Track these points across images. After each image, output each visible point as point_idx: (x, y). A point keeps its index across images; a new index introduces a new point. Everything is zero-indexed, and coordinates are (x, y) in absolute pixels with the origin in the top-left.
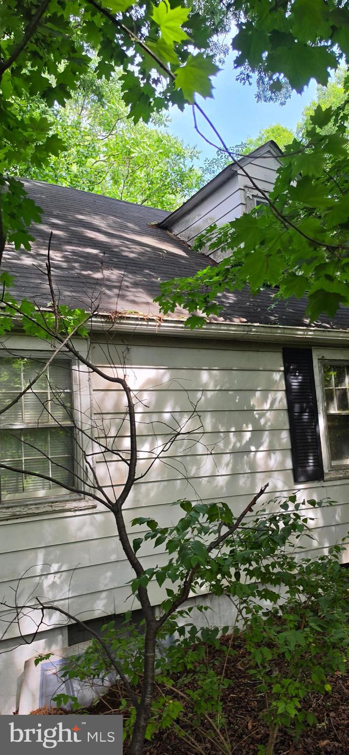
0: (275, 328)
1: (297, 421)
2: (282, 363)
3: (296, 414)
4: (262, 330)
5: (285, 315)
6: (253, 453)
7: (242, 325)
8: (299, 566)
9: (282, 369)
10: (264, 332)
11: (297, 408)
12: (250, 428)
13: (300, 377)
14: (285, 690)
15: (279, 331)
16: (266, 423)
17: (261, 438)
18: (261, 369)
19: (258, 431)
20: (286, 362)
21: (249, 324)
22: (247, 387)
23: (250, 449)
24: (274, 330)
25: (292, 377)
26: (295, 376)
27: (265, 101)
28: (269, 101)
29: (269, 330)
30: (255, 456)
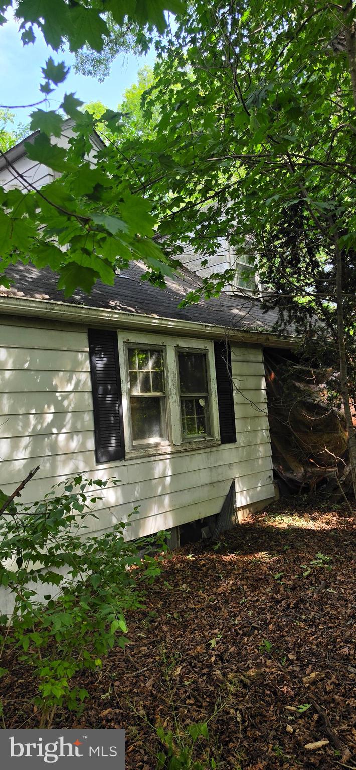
0: (79, 307)
1: (100, 402)
2: (87, 344)
3: (100, 396)
4: (66, 309)
5: (92, 296)
6: (55, 435)
7: (44, 302)
8: (83, 545)
9: (88, 350)
10: (68, 312)
11: (101, 389)
12: (52, 410)
13: (105, 359)
14: (53, 671)
15: (83, 312)
16: (69, 404)
17: (64, 419)
18: (65, 349)
19: (60, 413)
20: (92, 342)
21: (52, 301)
22: (50, 367)
23: (51, 431)
24: (78, 310)
25: (97, 359)
26: (100, 357)
27: (84, 74)
28: (88, 75)
29: (73, 310)
30: (56, 438)
